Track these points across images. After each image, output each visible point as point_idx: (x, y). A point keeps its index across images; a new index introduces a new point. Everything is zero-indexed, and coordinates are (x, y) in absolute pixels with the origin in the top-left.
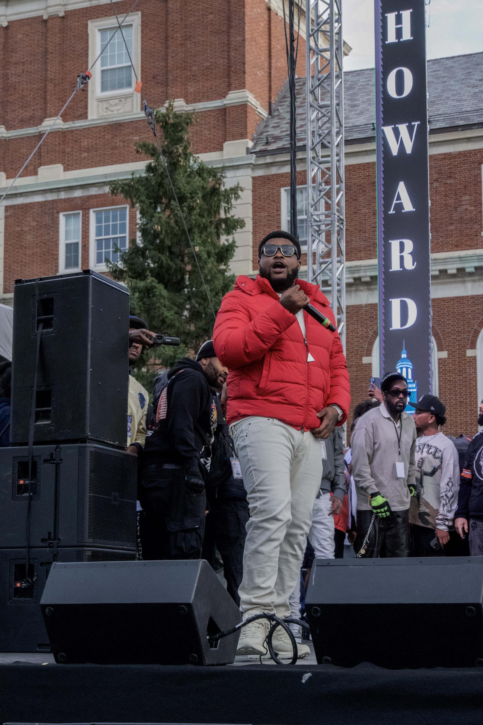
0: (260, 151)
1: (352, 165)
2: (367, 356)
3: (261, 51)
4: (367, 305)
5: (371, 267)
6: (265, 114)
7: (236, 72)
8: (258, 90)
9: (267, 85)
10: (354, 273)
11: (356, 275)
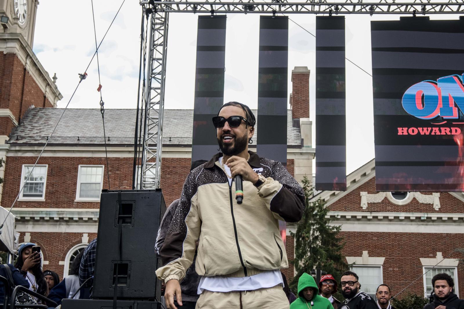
0: (13, 143)
1: (65, 157)
2: (62, 261)
3: (18, 90)
4: (65, 233)
5: (70, 213)
6: (16, 123)
7: (4, 99)
8: (15, 111)
9: (19, 108)
10: (60, 215)
11: (61, 216)
